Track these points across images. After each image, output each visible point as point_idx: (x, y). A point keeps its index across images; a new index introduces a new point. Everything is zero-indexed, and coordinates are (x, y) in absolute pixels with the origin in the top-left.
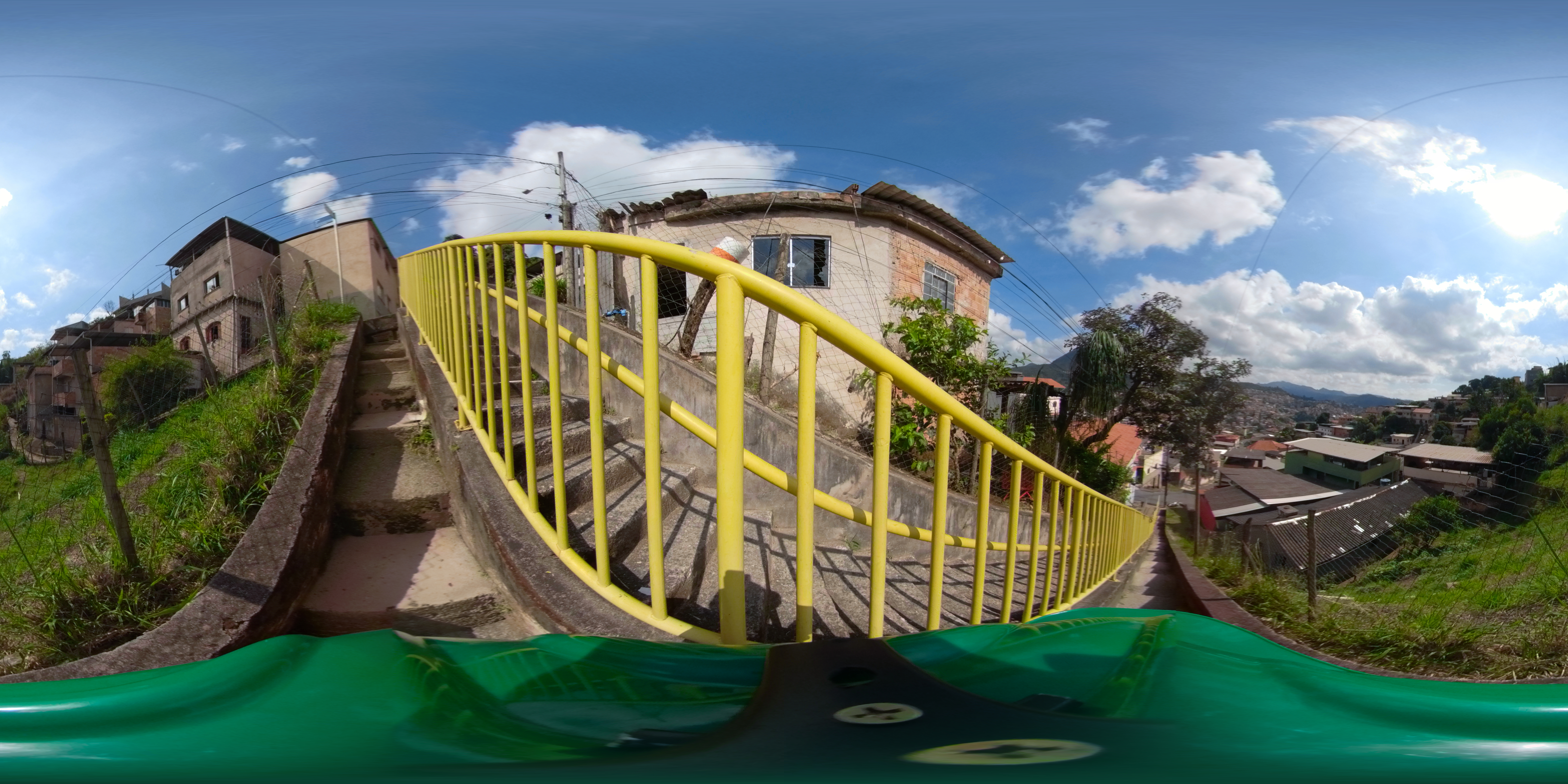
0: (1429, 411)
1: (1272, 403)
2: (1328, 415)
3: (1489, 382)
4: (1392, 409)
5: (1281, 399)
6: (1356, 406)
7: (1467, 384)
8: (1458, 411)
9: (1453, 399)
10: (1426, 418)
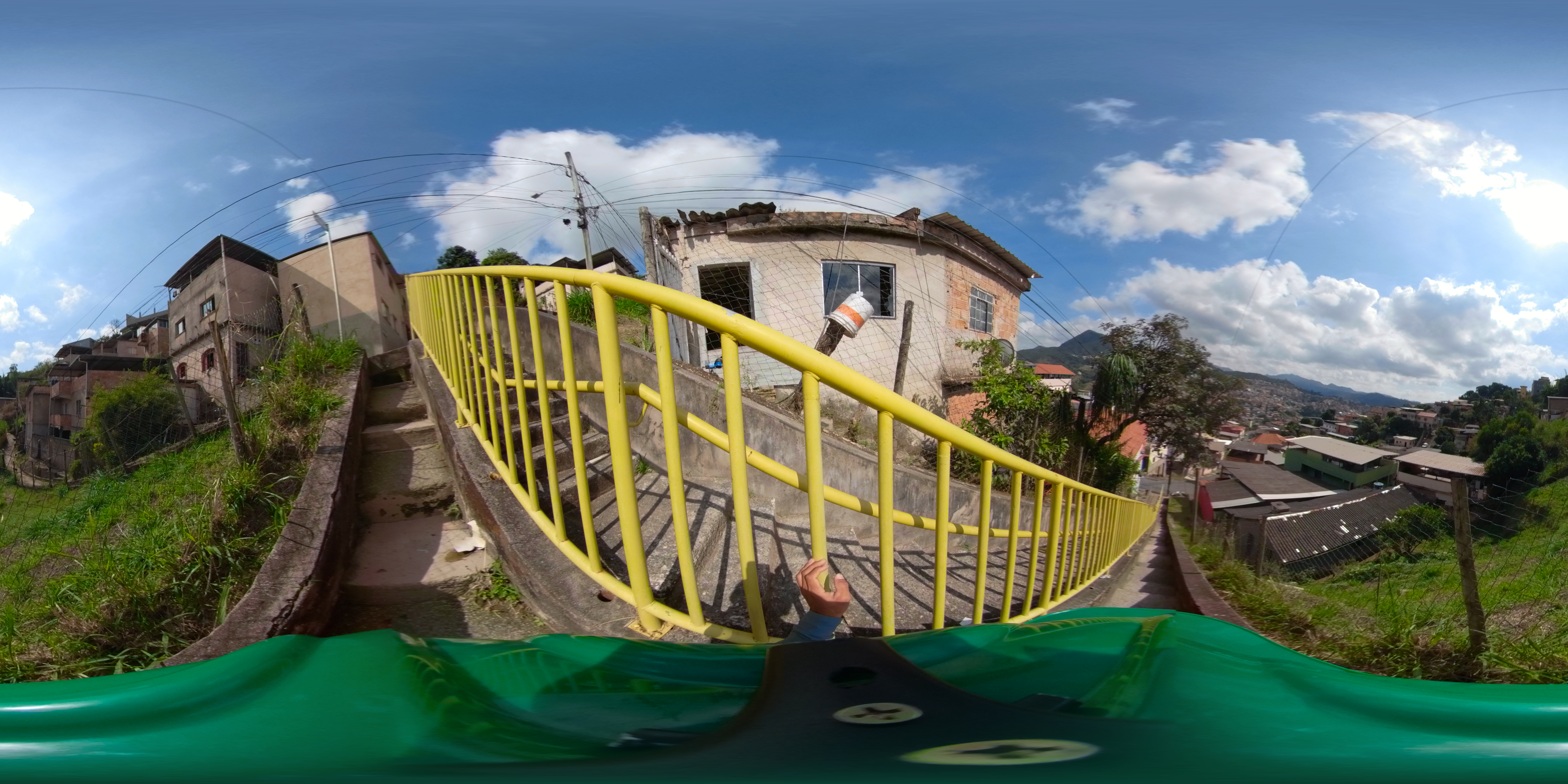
1: (1279, 396)
2: (1333, 412)
3: (1497, 390)
4: (1398, 410)
5: (1289, 392)
6: (1363, 404)
7: (1474, 390)
8: (1462, 417)
9: (1458, 404)
10: (1430, 422)
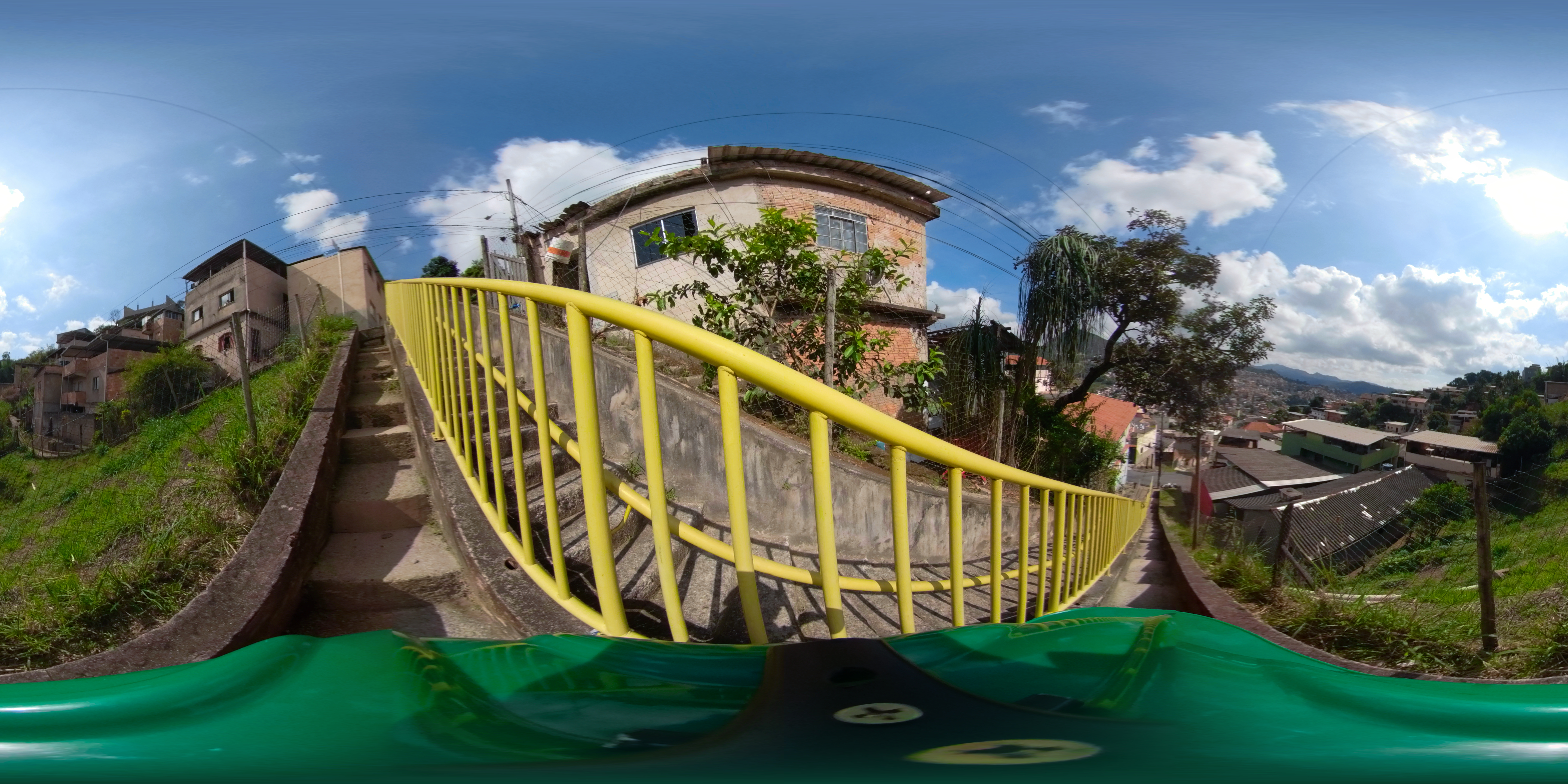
0: (1425, 401)
1: (1265, 386)
2: (1321, 400)
3: (1486, 376)
4: (1386, 397)
5: (1274, 381)
6: (1349, 392)
7: (1463, 377)
8: (1453, 402)
9: (1448, 391)
10: (1421, 407)
